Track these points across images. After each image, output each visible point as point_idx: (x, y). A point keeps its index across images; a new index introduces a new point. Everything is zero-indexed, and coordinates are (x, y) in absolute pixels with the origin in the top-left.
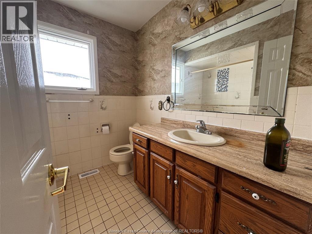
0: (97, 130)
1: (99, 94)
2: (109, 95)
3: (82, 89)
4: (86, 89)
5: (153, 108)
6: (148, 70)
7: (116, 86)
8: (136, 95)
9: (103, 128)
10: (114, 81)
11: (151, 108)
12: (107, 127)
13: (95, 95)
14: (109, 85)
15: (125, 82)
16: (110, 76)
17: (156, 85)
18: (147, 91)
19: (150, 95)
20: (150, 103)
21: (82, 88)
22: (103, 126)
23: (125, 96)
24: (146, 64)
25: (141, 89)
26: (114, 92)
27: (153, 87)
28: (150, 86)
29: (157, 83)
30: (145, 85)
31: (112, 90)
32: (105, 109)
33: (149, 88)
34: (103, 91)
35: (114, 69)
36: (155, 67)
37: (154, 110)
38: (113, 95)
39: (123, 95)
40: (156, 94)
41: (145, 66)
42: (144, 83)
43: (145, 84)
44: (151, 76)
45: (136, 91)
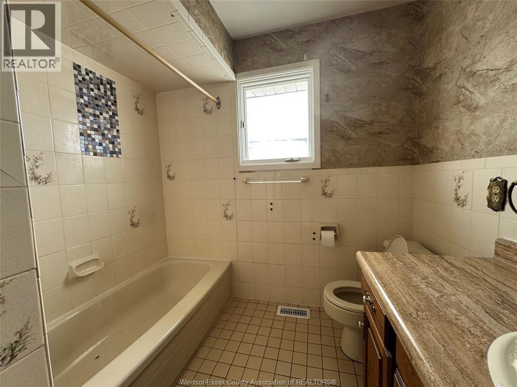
0: (314, 236)
1: (320, 167)
2: (341, 167)
3: (292, 160)
4: (299, 160)
5: (464, 201)
6: (454, 83)
7: (357, 146)
8: (414, 162)
9: (324, 233)
10: (354, 135)
11: (457, 199)
12: (331, 234)
13: (313, 169)
14: (341, 145)
15: (381, 133)
16: (345, 127)
17: (482, 125)
18: (446, 148)
19: (457, 160)
20: (455, 185)
21: (292, 158)
22: (324, 229)
23: (381, 166)
24: (446, 70)
25: (429, 146)
26: (352, 160)
27: (467, 133)
28: (458, 132)
29: (483, 117)
30: (440, 131)
31: (348, 155)
32: (330, 196)
33: (453, 138)
34: (328, 160)
35: (354, 111)
36: (479, 64)
37: (468, 207)
38: (349, 167)
39: (374, 165)
40: (478, 154)
41: (443, 77)
42: (437, 128)
43: (441, 127)
44: (462, 98)
45: (416, 151)
